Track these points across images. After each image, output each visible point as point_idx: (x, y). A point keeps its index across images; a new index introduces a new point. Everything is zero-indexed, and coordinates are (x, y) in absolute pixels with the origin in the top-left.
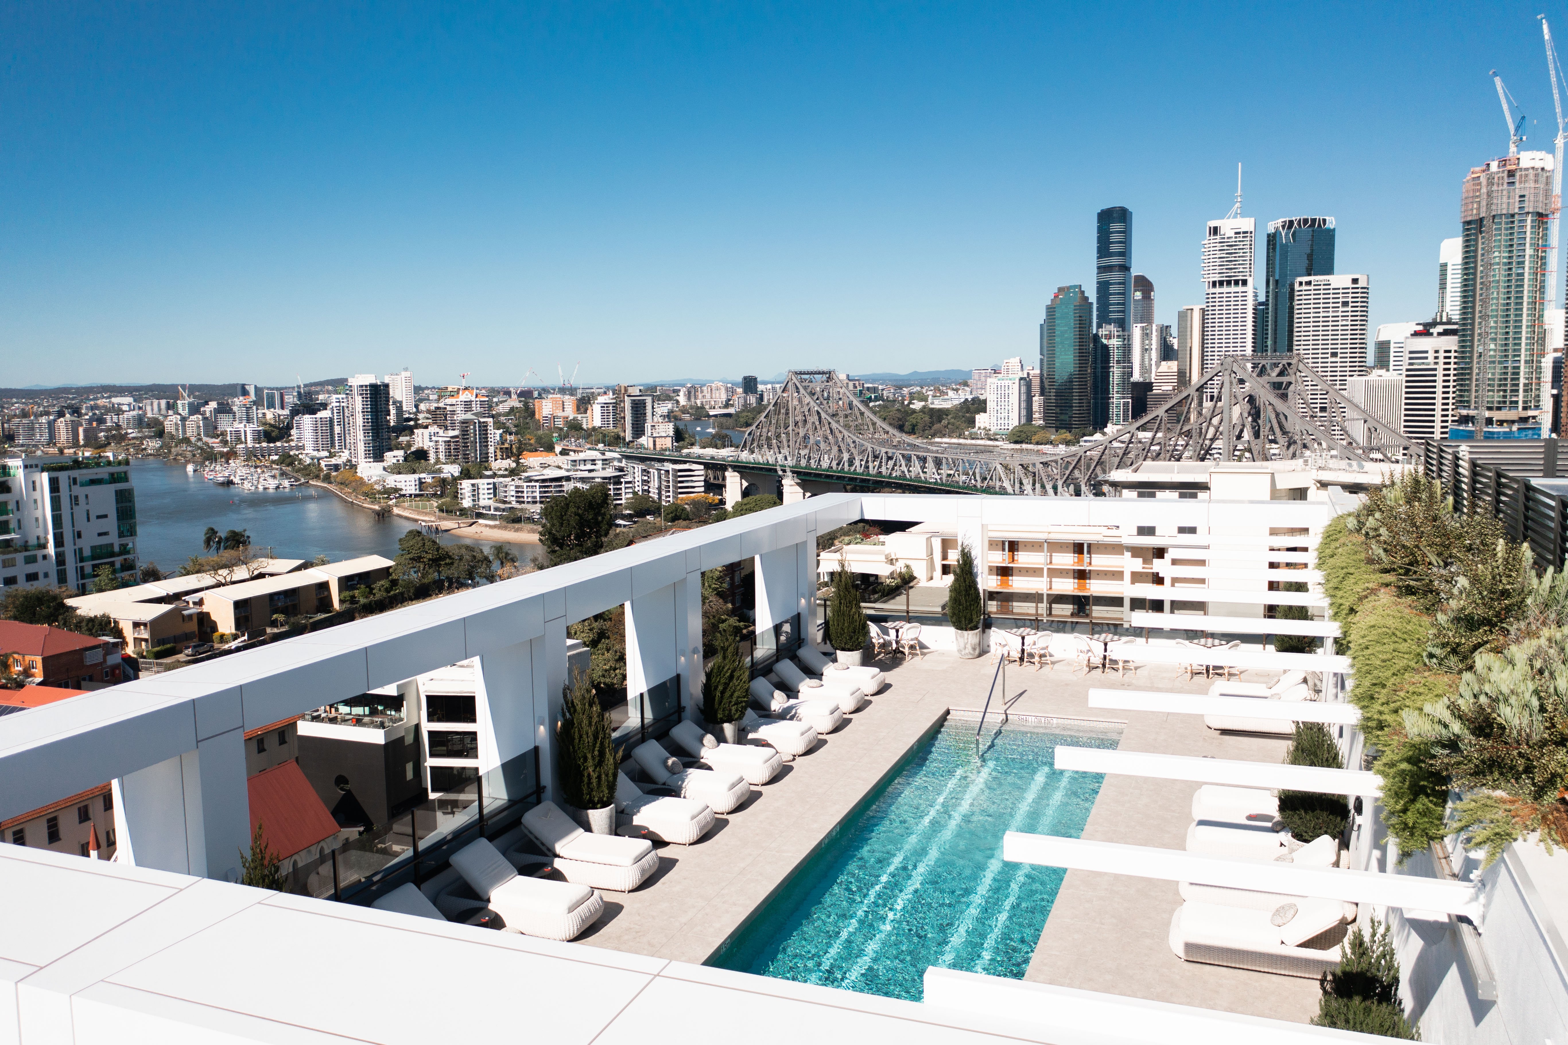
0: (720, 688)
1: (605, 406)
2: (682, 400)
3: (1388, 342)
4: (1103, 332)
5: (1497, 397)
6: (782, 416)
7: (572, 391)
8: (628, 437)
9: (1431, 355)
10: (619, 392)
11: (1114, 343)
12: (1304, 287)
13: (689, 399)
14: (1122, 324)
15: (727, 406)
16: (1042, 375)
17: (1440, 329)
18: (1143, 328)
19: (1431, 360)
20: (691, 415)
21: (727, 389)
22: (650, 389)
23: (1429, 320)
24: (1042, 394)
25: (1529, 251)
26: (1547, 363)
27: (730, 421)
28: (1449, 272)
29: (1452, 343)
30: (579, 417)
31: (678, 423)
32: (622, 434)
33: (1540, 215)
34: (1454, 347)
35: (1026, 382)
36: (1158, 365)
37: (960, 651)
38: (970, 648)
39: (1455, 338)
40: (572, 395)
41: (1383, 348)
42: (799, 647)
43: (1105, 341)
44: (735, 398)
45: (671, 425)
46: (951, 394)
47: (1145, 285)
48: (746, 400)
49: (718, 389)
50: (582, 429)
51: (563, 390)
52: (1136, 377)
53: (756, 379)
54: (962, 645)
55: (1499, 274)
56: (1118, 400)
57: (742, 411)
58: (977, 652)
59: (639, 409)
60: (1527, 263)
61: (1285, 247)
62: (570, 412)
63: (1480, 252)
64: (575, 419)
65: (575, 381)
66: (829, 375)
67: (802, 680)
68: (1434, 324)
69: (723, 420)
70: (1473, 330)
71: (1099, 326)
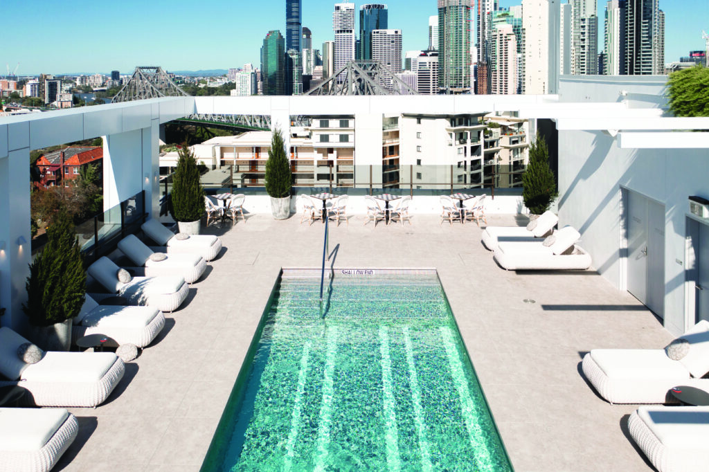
0: (49, 284)
1: (32, 85)
2: (78, 83)
3: (410, 59)
4: (289, 52)
5: (454, 82)
6: (133, 90)
7: (14, 78)
8: (46, 101)
9: (428, 64)
10: (42, 78)
11: (295, 57)
12: (376, 34)
13: (82, 82)
14: (298, 49)
15: (103, 86)
16: (261, 72)
17: (431, 53)
18: (307, 51)
19: (428, 66)
20: (83, 91)
21: (103, 78)
22: (60, 78)
23: (426, 49)
24: (262, 80)
25: (464, 22)
26: (472, 67)
27: (104, 94)
28: (433, 30)
29: (435, 59)
30: (18, 91)
31: (75, 95)
32: (43, 100)
33: (467, 7)
34: (437, 61)
35: (254, 75)
36: (314, 67)
37: (275, 214)
38: (283, 211)
39: (437, 58)
40: (14, 80)
41: (408, 61)
42: (144, 221)
43: (291, 56)
44: (108, 82)
45: (71, 95)
46: (218, 80)
47: (307, 32)
48: (113, 83)
49: (97, 77)
50: (19, 97)
51: (9, 78)
52: (305, 73)
53: (118, 73)
54: (277, 209)
55: (453, 31)
56: (297, 84)
57: (111, 88)
58: (288, 214)
59: (53, 87)
60: (463, 27)
61: (367, 17)
62: (12, 89)
63: (445, 21)
64: (15, 92)
65: (17, 74)
66: (158, 69)
67: (147, 256)
68: (428, 51)
69: (101, 93)
70: (444, 54)
71: (288, 49)
